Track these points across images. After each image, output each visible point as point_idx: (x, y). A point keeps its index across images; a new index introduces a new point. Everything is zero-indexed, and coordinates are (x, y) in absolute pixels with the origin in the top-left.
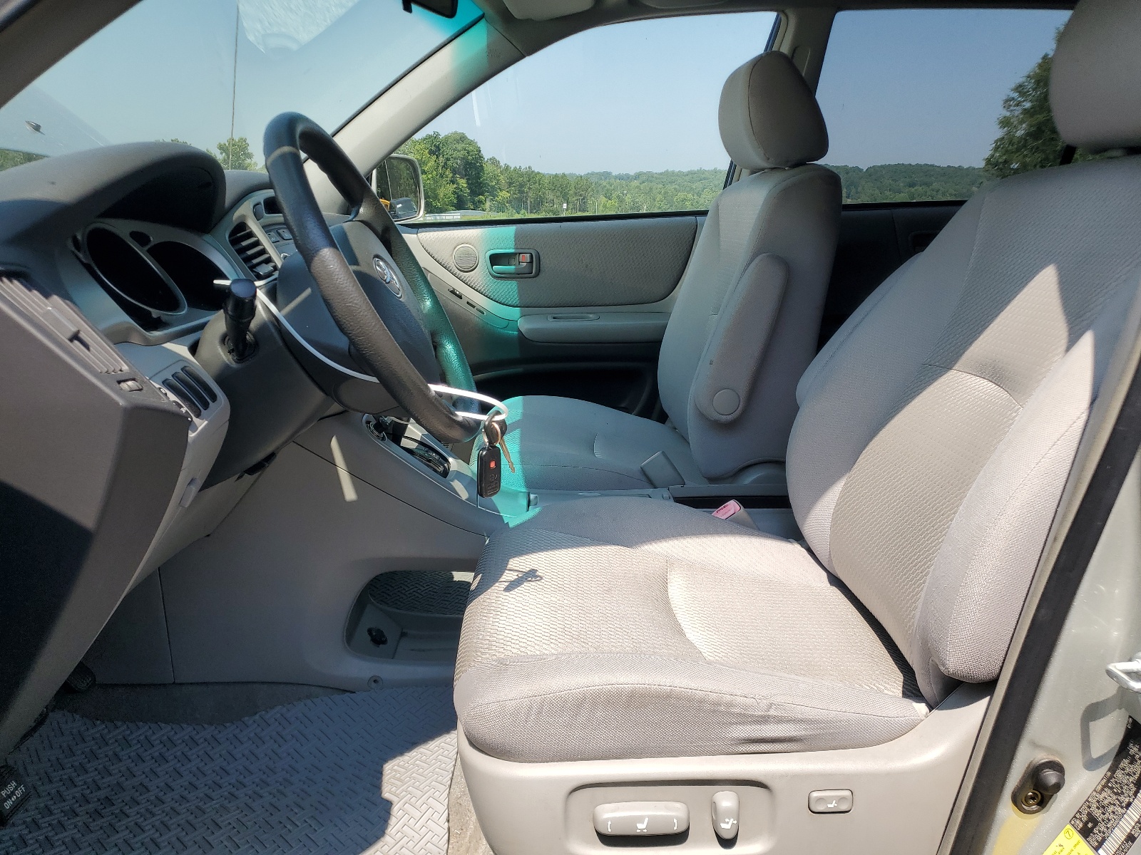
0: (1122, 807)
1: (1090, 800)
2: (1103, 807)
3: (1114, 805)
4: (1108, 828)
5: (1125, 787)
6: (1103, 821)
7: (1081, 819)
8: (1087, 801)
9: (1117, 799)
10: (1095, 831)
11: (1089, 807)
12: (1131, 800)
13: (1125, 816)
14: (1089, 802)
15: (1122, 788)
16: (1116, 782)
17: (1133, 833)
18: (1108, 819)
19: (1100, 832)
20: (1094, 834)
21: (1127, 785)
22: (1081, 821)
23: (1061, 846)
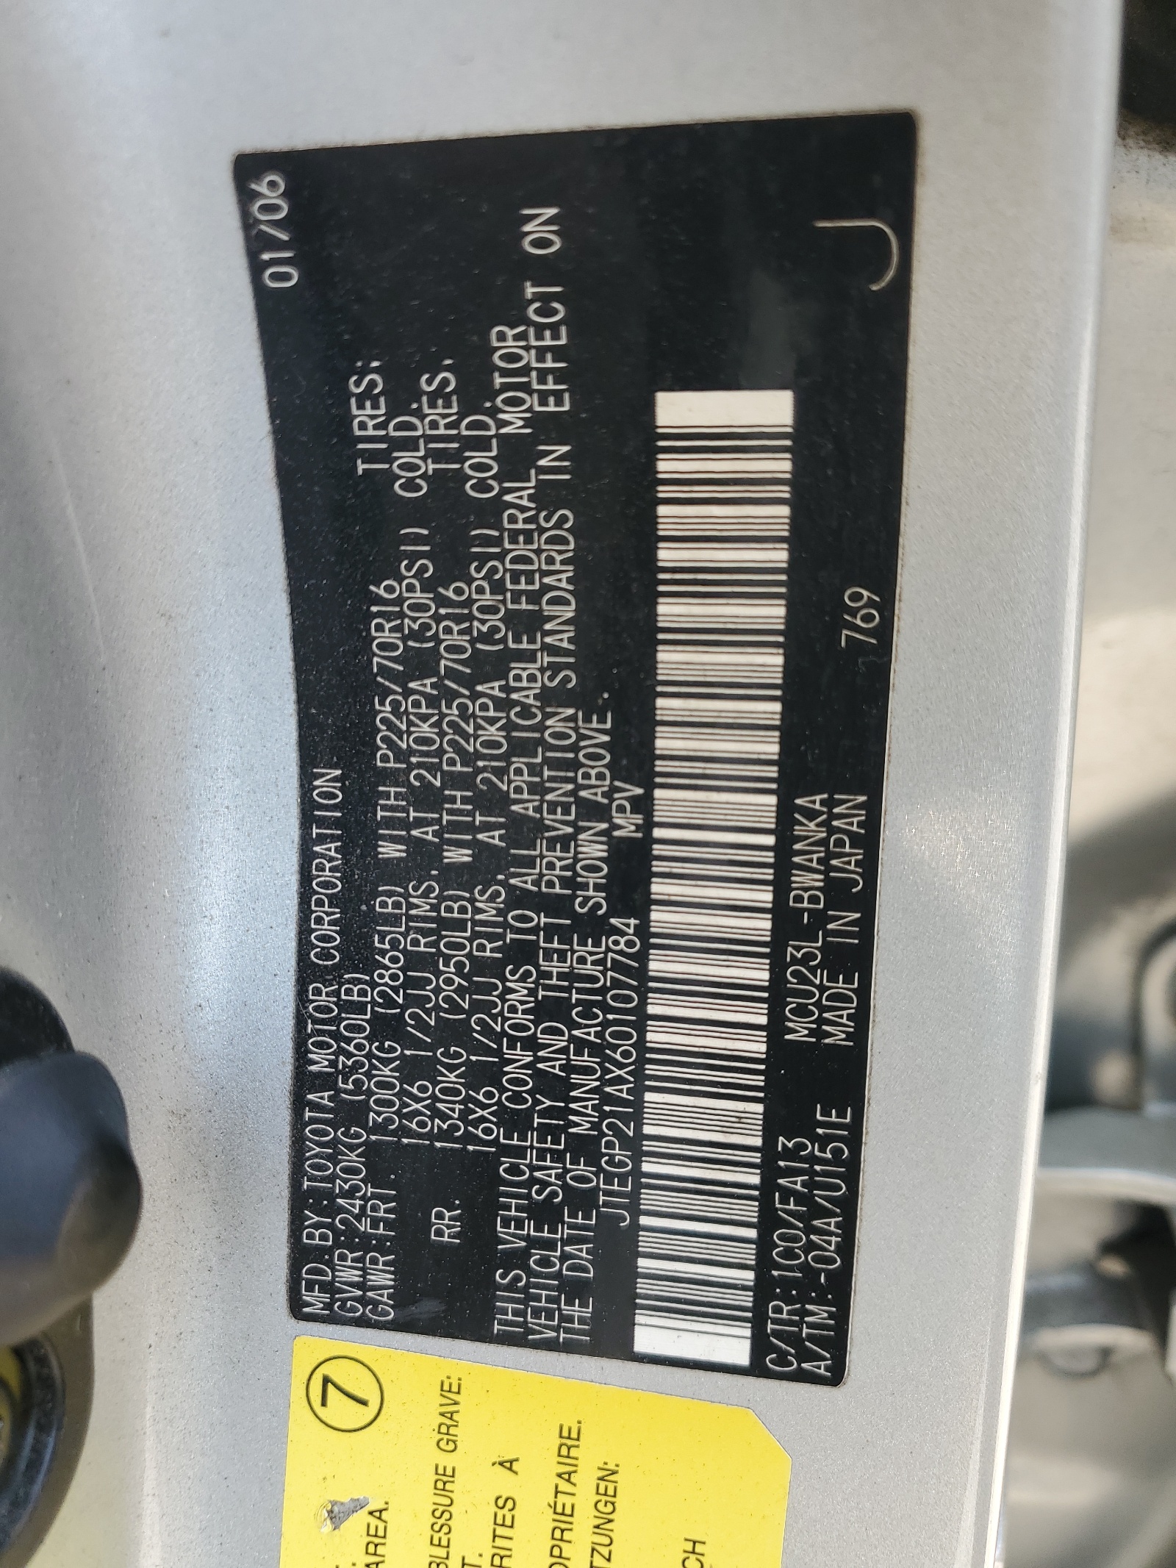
0: (594, 927)
1: (320, 1061)
2: (453, 1033)
3: (522, 953)
4: (586, 1148)
5: (518, 779)
6: (515, 1121)
7: (351, 1239)
8: (304, 1081)
9: (518, 899)
10: (510, 1238)
11: (352, 1114)
12: (627, 825)
13: (657, 965)
14: (325, 1081)
15: (493, 801)
16: (427, 798)
17: (799, 1031)
18: (546, 1084)
19: (545, 1213)
20: (517, 1259)
21: (520, 748)
22: (364, 1244)
23: (336, 1515)
